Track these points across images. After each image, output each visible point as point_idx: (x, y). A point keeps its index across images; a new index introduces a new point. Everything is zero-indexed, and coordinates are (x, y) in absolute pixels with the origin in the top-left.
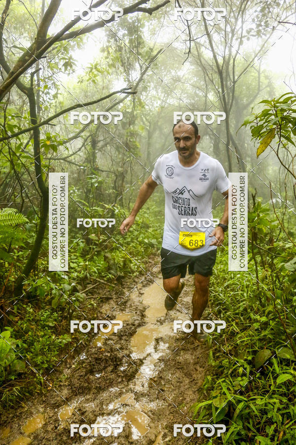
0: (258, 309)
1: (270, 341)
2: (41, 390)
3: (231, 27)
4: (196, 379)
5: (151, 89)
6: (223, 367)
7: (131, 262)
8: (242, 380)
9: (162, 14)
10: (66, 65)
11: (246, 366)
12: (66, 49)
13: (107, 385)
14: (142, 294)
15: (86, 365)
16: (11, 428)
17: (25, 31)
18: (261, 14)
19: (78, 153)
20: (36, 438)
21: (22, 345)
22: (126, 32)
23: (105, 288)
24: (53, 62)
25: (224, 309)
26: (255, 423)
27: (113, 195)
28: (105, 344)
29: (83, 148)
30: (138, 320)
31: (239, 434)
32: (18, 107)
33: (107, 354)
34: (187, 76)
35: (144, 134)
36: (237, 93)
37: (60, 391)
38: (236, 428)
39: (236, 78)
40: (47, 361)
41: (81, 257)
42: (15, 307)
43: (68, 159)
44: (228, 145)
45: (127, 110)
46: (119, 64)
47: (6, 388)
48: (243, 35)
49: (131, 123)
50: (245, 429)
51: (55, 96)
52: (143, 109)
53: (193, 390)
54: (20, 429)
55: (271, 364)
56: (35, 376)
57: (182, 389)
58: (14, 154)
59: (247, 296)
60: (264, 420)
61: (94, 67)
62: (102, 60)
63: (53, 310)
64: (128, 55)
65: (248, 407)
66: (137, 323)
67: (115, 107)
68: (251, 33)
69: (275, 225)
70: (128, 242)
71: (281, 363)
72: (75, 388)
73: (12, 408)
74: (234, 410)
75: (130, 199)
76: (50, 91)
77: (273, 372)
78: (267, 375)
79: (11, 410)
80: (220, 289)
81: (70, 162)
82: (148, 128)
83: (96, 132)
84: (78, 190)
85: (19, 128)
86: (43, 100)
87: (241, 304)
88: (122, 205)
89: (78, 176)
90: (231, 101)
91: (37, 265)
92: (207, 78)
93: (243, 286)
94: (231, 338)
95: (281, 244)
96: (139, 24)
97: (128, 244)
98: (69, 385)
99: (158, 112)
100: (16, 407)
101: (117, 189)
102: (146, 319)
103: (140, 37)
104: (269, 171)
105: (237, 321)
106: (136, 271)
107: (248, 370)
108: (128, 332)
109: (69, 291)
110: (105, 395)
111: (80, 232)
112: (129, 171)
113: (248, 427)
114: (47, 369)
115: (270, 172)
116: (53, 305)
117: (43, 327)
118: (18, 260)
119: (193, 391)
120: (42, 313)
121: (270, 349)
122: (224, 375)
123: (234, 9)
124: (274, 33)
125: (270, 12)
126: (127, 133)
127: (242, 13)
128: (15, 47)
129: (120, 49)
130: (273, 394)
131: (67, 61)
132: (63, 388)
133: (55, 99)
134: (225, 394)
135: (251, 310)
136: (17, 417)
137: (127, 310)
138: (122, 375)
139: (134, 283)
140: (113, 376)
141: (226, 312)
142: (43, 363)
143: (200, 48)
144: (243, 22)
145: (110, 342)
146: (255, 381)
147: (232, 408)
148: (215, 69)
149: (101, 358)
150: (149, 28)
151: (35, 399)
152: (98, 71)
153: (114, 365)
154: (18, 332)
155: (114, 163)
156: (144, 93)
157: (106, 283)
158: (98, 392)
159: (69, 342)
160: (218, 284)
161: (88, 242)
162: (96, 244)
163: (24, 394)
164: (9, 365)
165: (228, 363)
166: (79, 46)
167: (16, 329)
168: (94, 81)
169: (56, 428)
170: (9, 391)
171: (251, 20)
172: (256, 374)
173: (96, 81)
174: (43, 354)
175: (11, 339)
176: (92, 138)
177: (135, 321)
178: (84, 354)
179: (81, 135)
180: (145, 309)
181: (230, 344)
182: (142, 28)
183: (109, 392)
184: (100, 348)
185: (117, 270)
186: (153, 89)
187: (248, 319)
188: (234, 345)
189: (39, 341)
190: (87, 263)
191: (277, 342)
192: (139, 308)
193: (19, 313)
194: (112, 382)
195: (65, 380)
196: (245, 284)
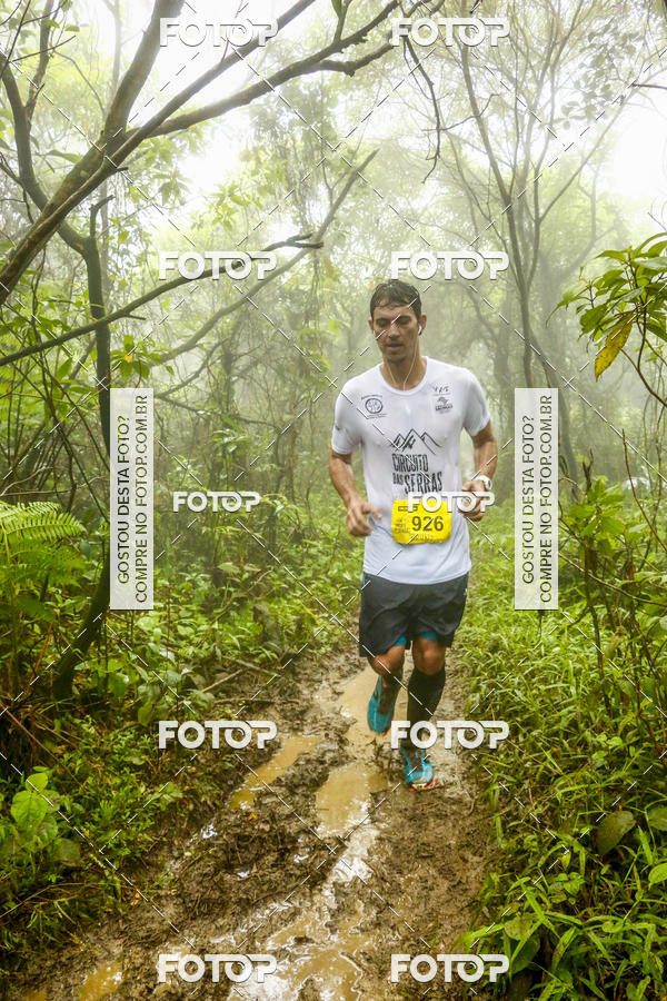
0: (603, 724)
1: (631, 793)
2: (115, 908)
3: (528, 100)
4: (464, 881)
5: (353, 240)
6: (524, 852)
7: (313, 622)
8: (570, 880)
9: (375, 76)
10: (166, 190)
11: (577, 848)
12: (165, 156)
13: (264, 895)
14: (339, 694)
15: (215, 851)
16: (50, 991)
17: (76, 120)
18: (594, 72)
19: (194, 382)
21: (72, 807)
22: (297, 117)
23: (256, 682)
24: (137, 183)
25: (524, 724)
26: (603, 978)
27: (271, 476)
28: (258, 804)
29: (204, 372)
30: (329, 750)
32: (61, 284)
33: (262, 826)
34: (431, 210)
35: (339, 339)
36: (544, 245)
37: (158, 909)
38: (556, 988)
39: (542, 211)
40: (128, 841)
41: (202, 612)
42: (57, 723)
43: (171, 397)
44: (526, 359)
45: (301, 287)
46: (281, 188)
47: (36, 899)
48: (555, 118)
49: (311, 314)
50: (579, 992)
51: (142, 259)
52: (337, 285)
53: (459, 905)
54: (68, 994)
55: (636, 845)
56: (102, 876)
57: (433, 903)
58: (55, 383)
59: (577, 694)
60: (620, 973)
61: (227, 194)
62: (245, 178)
63: (141, 730)
64: (302, 166)
65: (585, 939)
66: (329, 756)
67: (274, 281)
68: (572, 113)
69: (636, 533)
70: (307, 578)
71: (659, 844)
72: (192, 901)
73: (52, 945)
74: (553, 947)
75: (310, 485)
76: (131, 248)
77: (641, 862)
78: (627, 869)
79: (49, 952)
80: (516, 680)
81: (175, 403)
82: (348, 325)
83: (233, 335)
84: (194, 464)
85: (65, 327)
86: (116, 266)
87: (564, 711)
88: (292, 498)
89: (194, 433)
90: (531, 263)
91: (105, 631)
92: (478, 214)
93: (567, 671)
94: (543, 789)
95: (651, 575)
96: (325, 100)
98: (178, 896)
100: (61, 946)
101: (280, 461)
102: (349, 749)
103: (326, 127)
104: (621, 417)
105: (555, 749)
106: (326, 643)
107: (583, 859)
108: (309, 780)
109: (176, 686)
110: (260, 915)
111: (199, 559)
112: (307, 422)
113: (585, 986)
114: (127, 858)
115: (624, 419)
116: (139, 717)
117: (120, 767)
118: (64, 618)
119: (458, 907)
120: (116, 737)
121: (632, 811)
122: (528, 871)
123: (534, 63)
124: (623, 113)
125: (613, 66)
126: (302, 338)
127: (552, 71)
128: (55, 153)
129: (283, 153)
130: (640, 911)
131: (167, 181)
132: (164, 902)
133: (140, 265)
134: (532, 911)
135: (587, 726)
136: (61, 967)
137: (307, 730)
138: (298, 873)
139: (321, 670)
140: (277, 875)
141: (529, 731)
142: (119, 846)
143: (460, 149)
144: (554, 90)
145: (268, 800)
146: (599, 884)
147: (548, 944)
148: (493, 192)
149: (250, 836)
150: (347, 107)
151: (103, 926)
152: (238, 202)
153: (279, 850)
154: (63, 778)
155: (273, 403)
156: (337, 249)
157: (258, 668)
158: (244, 912)
159: (177, 799)
160: (510, 668)
161: (218, 578)
162: (234, 584)
163: (78, 916)
164: (45, 851)
165: (535, 843)
166: (193, 147)
167: (59, 772)
168: (227, 224)
169: (150, 991)
170: (43, 908)
171: (572, 85)
172: (600, 868)
173: (232, 223)
174: (121, 826)
175: (49, 791)
176: (224, 348)
177: (324, 754)
178: (211, 827)
179: (200, 342)
180: (348, 726)
181: (540, 802)
182: (332, 108)
183: (267, 912)
184: (248, 814)
185: (282, 639)
186: (357, 240)
187: (579, 745)
188: (549, 804)
189: (109, 798)
190: (216, 626)
191: (647, 794)
192: (333, 724)
193: (67, 737)
194: (275, 888)
195: (170, 886)
196: (571, 667)
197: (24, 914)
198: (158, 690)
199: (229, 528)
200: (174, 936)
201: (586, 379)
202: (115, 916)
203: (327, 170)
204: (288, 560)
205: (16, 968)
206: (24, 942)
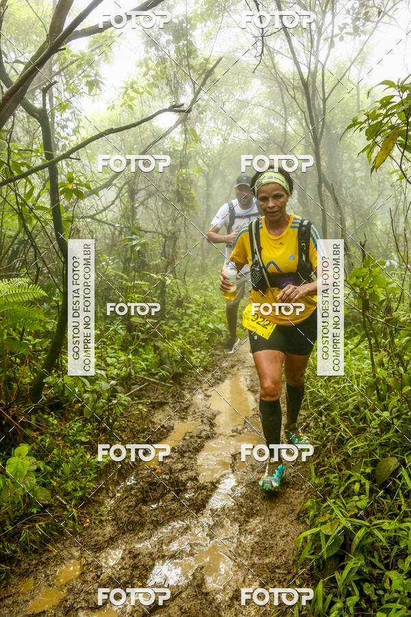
1: (395, 446)
2: (74, 527)
3: (317, 23)
5: (208, 120)
6: (331, 485)
7: (191, 353)
8: (360, 500)
9: (220, 10)
10: (90, 84)
11: (363, 481)
13: (168, 517)
14: (209, 396)
15: (136, 492)
16: (36, 578)
18: (358, 3)
19: (111, 207)
20: (70, 591)
21: (45, 468)
22: (171, 38)
23: (157, 390)
25: (326, 410)
26: (383, 557)
27: (161, 266)
29: (117, 201)
30: (205, 430)
31: (359, 572)
33: (164, 476)
34: (256, 100)
35: (201, 182)
36: (328, 118)
37: (101, 528)
38: (354, 563)
39: (326, 95)
40: (81, 487)
41: (122, 350)
42: (33, 417)
43: (97, 217)
45: (176, 148)
46: (163, 83)
47: (24, 523)
48: (334, 34)
49: (183, 164)
50: (368, 565)
51: (76, 131)
54: (48, 580)
55: (400, 477)
56: (65, 509)
58: (24, 203)
59: (358, 389)
60: (393, 554)
61: (129, 87)
62: (140, 77)
63: (86, 421)
64: (175, 69)
65: (370, 534)
66: (204, 434)
68: (345, 31)
69: (393, 288)
70: (185, 328)
72: (122, 523)
73: (35, 551)
74: (351, 540)
75: (186, 271)
76: (69, 124)
77: (403, 488)
78: (395, 493)
79: (34, 555)
80: (320, 384)
81: (100, 221)
83: (135, 177)
84: (113, 260)
87: (350, 400)
88: (175, 274)
89: (113, 240)
90: (320, 130)
91: (61, 361)
93: (351, 376)
94: (339, 448)
96: (189, 27)
97: (186, 330)
98: (113, 520)
99: (220, 151)
100: (41, 552)
101: (167, 255)
103: (190, 43)
105: (346, 423)
106: (199, 366)
107: (367, 487)
108: (192, 448)
109: (107, 392)
110: (165, 531)
112: (182, 233)
113: (372, 562)
114: (81, 499)
116: (85, 414)
119: (289, 520)
120: (70, 425)
121: (397, 457)
122: (333, 496)
124: (377, 29)
126: (178, 178)
129: (163, 61)
130: (404, 517)
131: (89, 79)
132: (105, 523)
133: (75, 135)
134: (338, 518)
135: (365, 409)
136: (42, 564)
137: (190, 418)
138: (188, 504)
139: (197, 382)
140: (175, 505)
141: (329, 413)
142: (75, 490)
143: (275, 57)
144: (333, 16)
146: (378, 502)
147: (348, 538)
149: (156, 483)
150: (202, 32)
151: (67, 539)
152: (137, 92)
153: (175, 490)
154: (38, 451)
155: (161, 221)
157: (158, 381)
158: (156, 528)
159: (110, 461)
161: (130, 328)
162: (140, 331)
163: (52, 534)
164: (29, 494)
165: (337, 480)
167: (36, 447)
168: (130, 106)
169: (98, 577)
170: (29, 528)
171: (345, 12)
172: (378, 492)
173: (133, 106)
174: (75, 478)
175: (30, 458)
176: (129, 186)
177: (201, 432)
178: (133, 478)
179: (114, 182)
180: (215, 416)
181: (338, 456)
182: (193, 31)
183: (170, 527)
184: (155, 470)
185: (172, 364)
186: (211, 119)
187: (361, 420)
188: (343, 457)
189: (67, 462)
190: (130, 356)
191: (405, 447)
192: (206, 414)
193: (40, 426)
194: (174, 513)
195: (108, 513)
196: (354, 373)
197: (17, 533)
198: (96, 396)
199: (136, 296)
200: (112, 544)
201: (355, 202)
202: (74, 533)
203: (191, 71)
204: (174, 318)
205: (14, 565)
206: (18, 549)
